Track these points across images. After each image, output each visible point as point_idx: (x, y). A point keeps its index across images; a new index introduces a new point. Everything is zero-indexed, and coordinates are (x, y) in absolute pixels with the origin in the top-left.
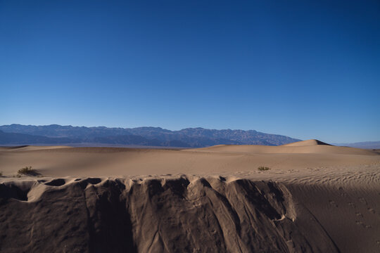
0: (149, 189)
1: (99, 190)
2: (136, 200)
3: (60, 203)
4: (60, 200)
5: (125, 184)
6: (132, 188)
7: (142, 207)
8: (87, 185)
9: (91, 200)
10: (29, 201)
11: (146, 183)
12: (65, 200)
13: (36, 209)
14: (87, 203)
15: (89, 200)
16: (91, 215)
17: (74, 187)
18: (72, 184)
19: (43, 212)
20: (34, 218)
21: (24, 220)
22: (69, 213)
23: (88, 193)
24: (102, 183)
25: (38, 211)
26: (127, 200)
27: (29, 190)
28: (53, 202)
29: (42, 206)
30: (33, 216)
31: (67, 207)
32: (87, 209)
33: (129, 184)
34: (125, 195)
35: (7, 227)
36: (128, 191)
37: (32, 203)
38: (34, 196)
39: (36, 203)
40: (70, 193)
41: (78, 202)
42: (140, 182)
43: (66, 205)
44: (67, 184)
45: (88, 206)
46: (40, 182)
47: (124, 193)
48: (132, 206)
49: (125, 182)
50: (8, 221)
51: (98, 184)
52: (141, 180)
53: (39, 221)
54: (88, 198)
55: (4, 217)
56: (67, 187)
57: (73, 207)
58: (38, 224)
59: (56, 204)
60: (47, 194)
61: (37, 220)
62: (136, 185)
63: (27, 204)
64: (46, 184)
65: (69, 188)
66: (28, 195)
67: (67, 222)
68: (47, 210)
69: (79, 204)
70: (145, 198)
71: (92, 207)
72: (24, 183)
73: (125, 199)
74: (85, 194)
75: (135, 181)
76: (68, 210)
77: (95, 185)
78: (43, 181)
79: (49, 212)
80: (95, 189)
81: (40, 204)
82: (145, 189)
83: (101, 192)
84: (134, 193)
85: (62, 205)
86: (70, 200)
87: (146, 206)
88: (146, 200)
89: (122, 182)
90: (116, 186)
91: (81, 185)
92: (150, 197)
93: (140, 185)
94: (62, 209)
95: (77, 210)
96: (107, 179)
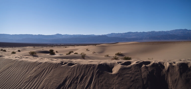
0: (180, 69)
1: (149, 68)
2: (171, 75)
3: (128, 75)
4: (128, 74)
5: (165, 65)
6: (169, 68)
7: (176, 80)
8: (142, 65)
9: (144, 74)
10: (113, 73)
11: (178, 65)
12: (130, 74)
13: (116, 78)
14: (142, 76)
15: (143, 74)
16: (145, 82)
17: (135, 66)
18: (134, 65)
19: (119, 79)
20: (115, 82)
21: (110, 83)
22: (133, 81)
23: (143, 70)
24: (151, 64)
25: (117, 79)
26: (166, 75)
27: (113, 67)
28: (124, 75)
29: (119, 76)
30: (115, 81)
31: (132, 77)
32: (142, 79)
33: (167, 65)
34: (164, 72)
35: (103, 86)
36: (166, 70)
37: (114, 74)
38: (115, 70)
39: (116, 75)
40: (133, 70)
41: (137, 75)
42: (174, 65)
43: (131, 76)
44: (132, 64)
45: (143, 77)
46: (118, 63)
47: (164, 71)
48: (169, 79)
49: (165, 64)
50: (103, 83)
51: (149, 65)
52: (175, 63)
53: (117, 84)
54: (143, 73)
55: (101, 80)
56: (132, 66)
57: (135, 77)
58: (117, 86)
59: (125, 75)
60: (122, 70)
61: (116, 83)
62: (171, 66)
63: (112, 75)
64: (121, 64)
65: (132, 67)
66: (113, 70)
67: (132, 86)
68: (121, 79)
69: (138, 76)
70: (177, 75)
71: (145, 78)
72: (111, 63)
73: (165, 75)
74: (141, 71)
75: (170, 64)
76: (132, 79)
77: (147, 66)
78: (120, 62)
79: (122, 79)
80: (146, 68)
81: (118, 75)
82: (177, 69)
83: (150, 70)
84: (170, 71)
85: (129, 76)
86: (133, 74)
87: (178, 80)
88: (178, 76)
89: (162, 64)
90: (159, 66)
91: (139, 65)
92: (181, 74)
93: (174, 66)
94: (129, 78)
95: (137, 79)
96: (154, 62)
